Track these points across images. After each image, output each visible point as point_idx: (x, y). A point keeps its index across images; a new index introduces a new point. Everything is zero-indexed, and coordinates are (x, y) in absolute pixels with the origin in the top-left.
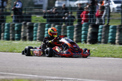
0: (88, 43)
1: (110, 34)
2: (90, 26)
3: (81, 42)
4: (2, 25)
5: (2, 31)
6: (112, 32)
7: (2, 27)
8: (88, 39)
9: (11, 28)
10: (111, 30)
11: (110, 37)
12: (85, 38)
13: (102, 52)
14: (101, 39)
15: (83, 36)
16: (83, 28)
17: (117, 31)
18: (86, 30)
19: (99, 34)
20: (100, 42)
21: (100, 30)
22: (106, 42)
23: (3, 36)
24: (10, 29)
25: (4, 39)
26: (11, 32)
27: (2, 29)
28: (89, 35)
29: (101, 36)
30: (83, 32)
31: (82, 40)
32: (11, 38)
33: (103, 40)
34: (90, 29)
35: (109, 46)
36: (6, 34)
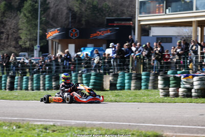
0: (7, 90)
1: (24, 83)
2: (8, 77)
3: (2, 89)
6: (26, 81)
8: (7, 87)
10: (24, 80)
11: (24, 85)
12: (5, 86)
13: (26, 97)
14: (17, 87)
15: (3, 85)
16: (3, 79)
17: (30, 80)
18: (5, 80)
19: (15, 83)
20: (17, 89)
21: (16, 80)
22: (21, 89)
28: (8, 84)
29: (17, 84)
30: (3, 82)
31: (3, 88)
33: (19, 88)
34: (8, 80)
35: (24, 92)
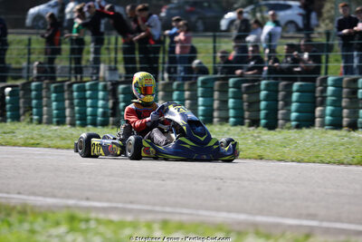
4: (318, 82)
5: (319, 99)
7: (319, 88)
9: (345, 90)
23: (322, 116)
24: (344, 96)
25: (323, 125)
26: (344, 102)
27: (318, 94)
32: (345, 121)
36: (329, 109)
